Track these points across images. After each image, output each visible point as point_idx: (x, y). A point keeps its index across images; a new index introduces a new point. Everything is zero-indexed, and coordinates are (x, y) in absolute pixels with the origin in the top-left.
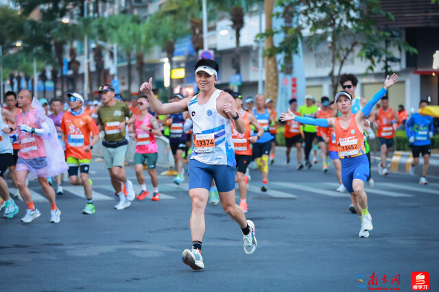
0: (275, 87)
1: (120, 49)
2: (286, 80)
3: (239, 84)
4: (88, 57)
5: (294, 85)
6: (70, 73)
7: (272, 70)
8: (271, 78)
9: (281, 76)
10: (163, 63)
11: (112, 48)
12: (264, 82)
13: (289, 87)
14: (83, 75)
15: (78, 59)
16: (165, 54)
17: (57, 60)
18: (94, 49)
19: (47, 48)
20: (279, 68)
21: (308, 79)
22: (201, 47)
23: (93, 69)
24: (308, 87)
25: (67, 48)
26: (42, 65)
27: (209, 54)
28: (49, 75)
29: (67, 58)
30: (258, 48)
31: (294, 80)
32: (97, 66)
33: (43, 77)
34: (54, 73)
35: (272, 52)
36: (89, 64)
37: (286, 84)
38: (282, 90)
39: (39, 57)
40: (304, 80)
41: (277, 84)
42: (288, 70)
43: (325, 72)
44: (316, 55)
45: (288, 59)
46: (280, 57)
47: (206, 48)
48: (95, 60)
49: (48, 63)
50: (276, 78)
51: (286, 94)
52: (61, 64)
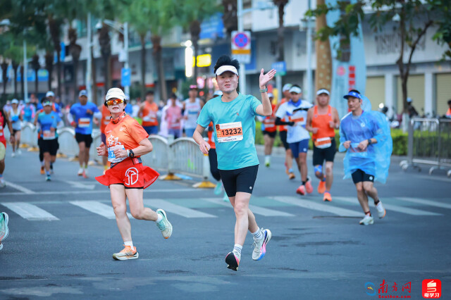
0: (328, 78)
1: (132, 29)
2: (342, 69)
3: (283, 73)
4: (92, 40)
5: (352, 76)
6: (69, 59)
7: (325, 56)
8: (323, 67)
9: (336, 64)
10: (184, 48)
11: (122, 29)
12: (313, 72)
13: (346, 78)
14: (85, 62)
15: (79, 42)
16: (189, 36)
17: (52, 44)
18: (99, 30)
19: (40, 28)
20: (334, 54)
21: (369, 68)
22: (236, 28)
23: (97, 54)
24: (369, 77)
25: (65, 29)
26: (34, 49)
27: (245, 36)
28: (42, 61)
29: (65, 41)
30: (306, 29)
31: (352, 69)
32: (102, 51)
33: (35, 65)
34: (49, 59)
35: (325, 34)
36: (92, 48)
37: (342, 74)
38: (337, 80)
39: (31, 40)
40: (364, 69)
41: (330, 74)
42: (345, 56)
43: (392, 58)
44: (376, 38)
45: (345, 43)
46: (335, 40)
47: (241, 29)
48: (101, 44)
49: (41, 48)
50: (330, 66)
51: (342, 86)
52: (58, 48)
